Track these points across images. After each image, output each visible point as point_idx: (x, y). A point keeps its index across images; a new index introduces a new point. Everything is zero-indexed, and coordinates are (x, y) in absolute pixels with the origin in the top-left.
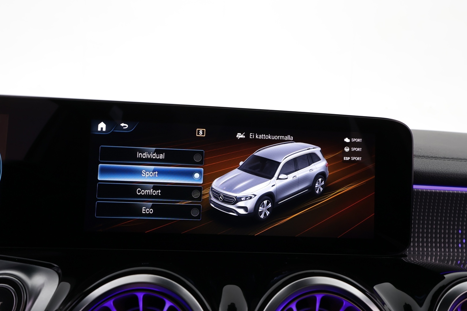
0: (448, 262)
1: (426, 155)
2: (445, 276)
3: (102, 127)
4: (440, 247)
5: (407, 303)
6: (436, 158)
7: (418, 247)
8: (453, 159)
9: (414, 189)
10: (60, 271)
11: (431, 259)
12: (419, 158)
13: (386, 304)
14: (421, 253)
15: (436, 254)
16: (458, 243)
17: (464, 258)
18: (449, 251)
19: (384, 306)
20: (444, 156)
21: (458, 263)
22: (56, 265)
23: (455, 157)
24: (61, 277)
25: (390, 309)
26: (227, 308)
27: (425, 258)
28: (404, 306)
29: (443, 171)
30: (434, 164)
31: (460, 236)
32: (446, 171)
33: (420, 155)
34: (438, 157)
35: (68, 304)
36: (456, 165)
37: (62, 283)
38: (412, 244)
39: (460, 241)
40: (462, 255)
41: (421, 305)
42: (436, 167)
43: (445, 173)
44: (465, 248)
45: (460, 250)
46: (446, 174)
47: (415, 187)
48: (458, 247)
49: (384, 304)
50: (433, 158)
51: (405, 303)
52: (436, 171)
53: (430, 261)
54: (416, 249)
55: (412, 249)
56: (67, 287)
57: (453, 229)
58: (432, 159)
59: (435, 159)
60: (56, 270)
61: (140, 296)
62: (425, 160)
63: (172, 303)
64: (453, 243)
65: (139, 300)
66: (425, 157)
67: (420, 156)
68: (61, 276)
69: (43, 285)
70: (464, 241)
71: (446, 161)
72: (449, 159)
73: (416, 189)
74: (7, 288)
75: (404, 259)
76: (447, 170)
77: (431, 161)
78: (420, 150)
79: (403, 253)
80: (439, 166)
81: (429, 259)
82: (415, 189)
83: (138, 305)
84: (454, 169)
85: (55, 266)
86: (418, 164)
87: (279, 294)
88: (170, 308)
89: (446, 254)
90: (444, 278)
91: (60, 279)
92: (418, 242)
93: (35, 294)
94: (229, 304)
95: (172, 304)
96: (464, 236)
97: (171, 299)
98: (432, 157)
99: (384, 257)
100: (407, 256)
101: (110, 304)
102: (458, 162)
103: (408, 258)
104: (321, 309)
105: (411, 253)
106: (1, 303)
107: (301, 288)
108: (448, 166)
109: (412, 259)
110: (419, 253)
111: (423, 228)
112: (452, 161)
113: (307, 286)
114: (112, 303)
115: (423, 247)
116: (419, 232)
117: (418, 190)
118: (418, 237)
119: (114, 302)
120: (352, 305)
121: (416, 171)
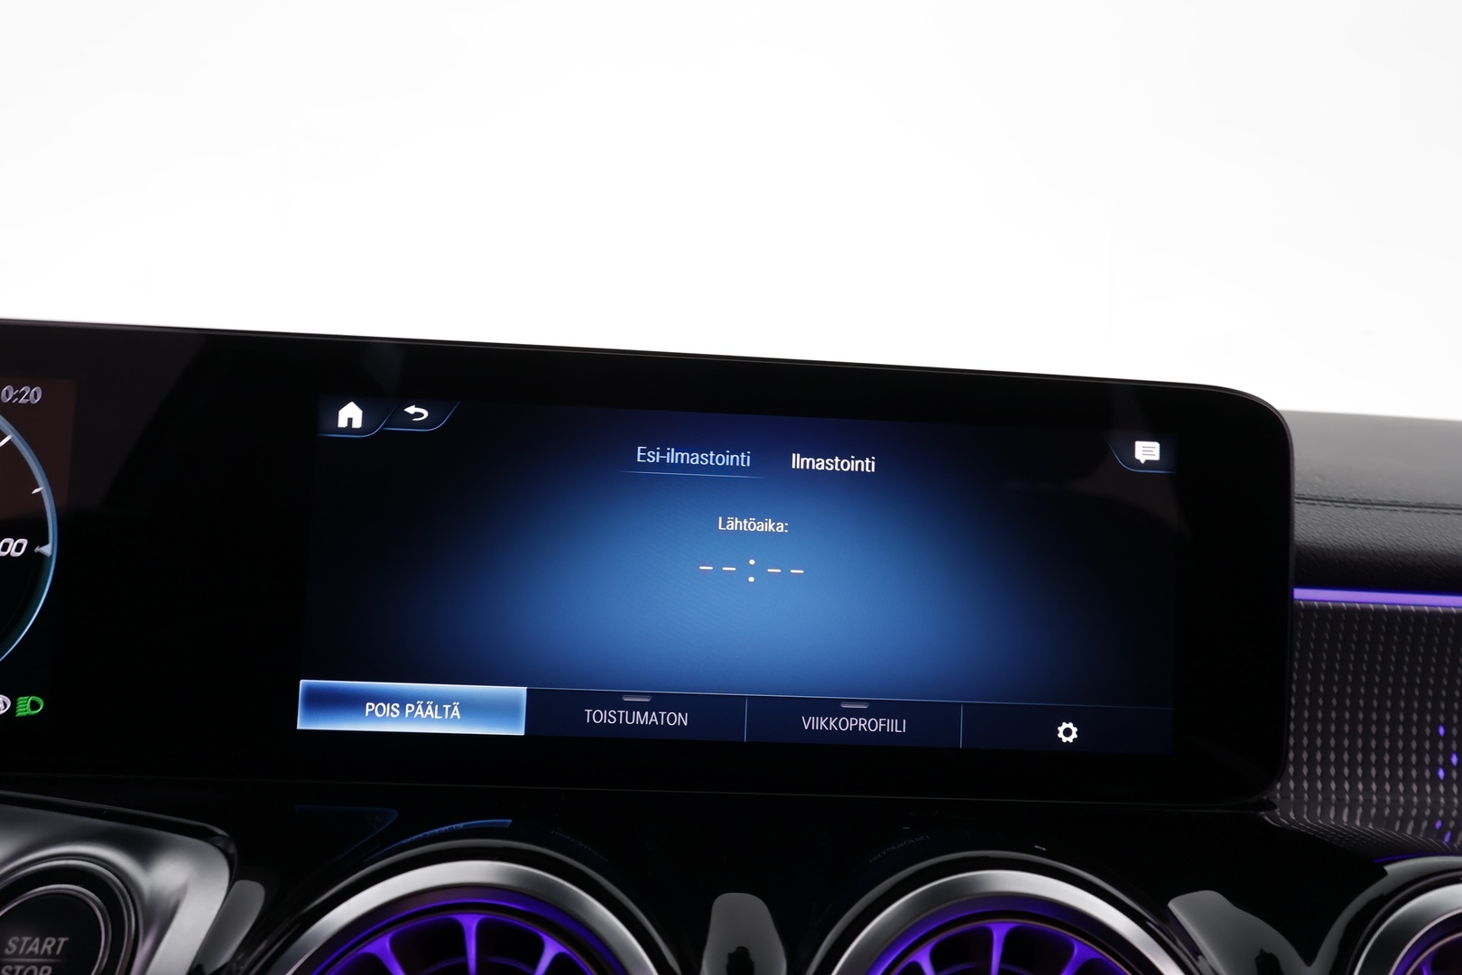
0: (1403, 827)
1: (1337, 495)
2: (1388, 868)
3: (350, 417)
4: (1380, 779)
5: (1267, 951)
6: (1367, 504)
7: (1312, 777)
8: (1420, 507)
9: (1295, 602)
10: (232, 850)
11: (1352, 816)
12: (1313, 504)
13: (1204, 953)
14: (1320, 797)
15: (1368, 801)
16: (1434, 767)
17: (1455, 813)
18: (1407, 790)
19: (1197, 960)
20: (1392, 499)
21: (1435, 827)
22: (220, 832)
23: (1429, 500)
24: (235, 868)
25: (1216, 969)
26: (725, 961)
27: (1332, 815)
28: (1257, 959)
30: (1361, 524)
31: (1441, 746)
32: (1398, 546)
33: (1317, 494)
35: (258, 945)
36: (1431, 525)
37: (238, 884)
38: (1291, 770)
39: (1441, 760)
40: (1449, 803)
41: (1309, 958)
42: (1365, 533)
43: (1393, 551)
44: (1458, 782)
45: (1442, 789)
46: (1397, 555)
47: (1300, 594)
48: (1434, 780)
49: (1196, 952)
51: (1262, 950)
52: (1366, 546)
53: (1347, 823)
54: (1306, 785)
55: (1292, 785)
56: (255, 894)
57: (1421, 724)
58: (1355, 508)
59: (1366, 509)
60: (220, 845)
61: (470, 923)
62: (1332, 510)
63: (563, 946)
64: (1420, 766)
65: (467, 938)
66: (1332, 501)
67: (1318, 500)
68: (236, 864)
69: (183, 890)
70: (1454, 760)
71: (1400, 515)
72: (1408, 506)
73: (1303, 600)
74: (82, 896)
75: (1266, 818)
76: (1399, 543)
77: (1353, 512)
78: (1319, 480)
79: (1265, 797)
80: (1374, 529)
81: (1345, 818)
82: (1302, 603)
83: (463, 951)
84: (1424, 540)
85: (217, 835)
86: (1310, 525)
87: (881, 920)
88: (558, 960)
89: (1399, 801)
90: (1385, 873)
91: (234, 873)
92: (1311, 763)
93: (161, 916)
94: (732, 950)
95: (562, 949)
96: (1454, 746)
97: (561, 934)
98: (1355, 501)
99: (1206, 811)
100: (1276, 807)
101: (382, 946)
103: (1279, 814)
104: (1007, 967)
105: (1289, 797)
106: (63, 940)
107: (949, 903)
108: (1404, 530)
109: (1292, 815)
110: (1313, 798)
111: (1326, 721)
112: (1419, 515)
113: (965, 899)
114: (388, 945)
115: (1325, 778)
116: (1312, 734)
117: (1311, 603)
118: (1311, 748)
119: (392, 942)
120: (1102, 958)
121: (1304, 546)
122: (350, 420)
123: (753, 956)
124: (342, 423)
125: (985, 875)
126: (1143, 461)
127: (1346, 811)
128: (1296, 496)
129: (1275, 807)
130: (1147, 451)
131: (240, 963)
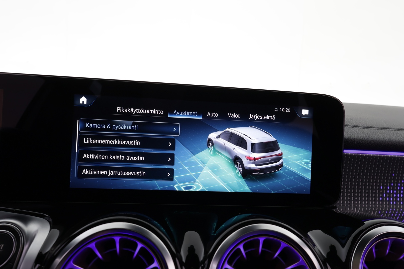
0: (371, 213)
1: (356, 125)
2: (365, 222)
4: (365, 200)
5: (333, 245)
6: (364, 127)
7: (347, 200)
8: (378, 128)
9: (344, 153)
10: (51, 220)
11: (357, 210)
12: (350, 127)
14: (349, 205)
15: (361, 206)
16: (379, 197)
17: (384, 209)
18: (372, 203)
19: (314, 247)
20: (371, 126)
21: (379, 213)
22: (47, 216)
24: (52, 225)
25: (319, 250)
26: (187, 249)
27: (352, 210)
28: (330, 247)
29: (369, 138)
30: (362, 132)
31: (381, 192)
33: (351, 124)
34: (366, 127)
35: (58, 246)
36: (381, 133)
37: (53, 230)
38: (342, 198)
39: (381, 195)
41: (343, 246)
42: (363, 135)
45: (381, 203)
46: (371, 141)
47: (345, 151)
48: (379, 201)
49: (314, 245)
50: (362, 128)
51: (331, 244)
52: (363, 138)
54: (345, 202)
55: (342, 202)
56: (57, 233)
57: (376, 186)
60: (47, 219)
61: (117, 239)
62: (355, 129)
64: (375, 197)
65: (116, 243)
67: (351, 126)
69: (37, 231)
70: (385, 195)
71: (373, 130)
72: (375, 128)
73: (346, 153)
74: (8, 233)
75: (335, 210)
76: (372, 138)
77: (360, 129)
78: (352, 121)
79: (334, 205)
80: (366, 134)
83: (115, 247)
84: (378, 137)
86: (348, 133)
87: (230, 237)
88: (142, 249)
89: (373, 206)
90: (364, 224)
91: (51, 227)
92: (347, 196)
93: (30, 239)
94: (189, 246)
95: (143, 246)
96: (384, 191)
97: (142, 242)
98: (361, 126)
101: (93, 245)
102: (382, 130)
104: (263, 249)
105: (341, 205)
106: (2, 245)
107: (248, 233)
108: (373, 134)
109: (341, 210)
110: (347, 205)
111: (351, 185)
112: (378, 130)
113: (253, 231)
114: (94, 245)
115: (351, 200)
116: (347, 189)
117: (348, 153)
118: (347, 192)
119: (95, 244)
120: (289, 246)
121: (347, 138)
122: (83, 102)
123: (195, 247)
124: (81, 102)
125: (259, 225)
126: (304, 115)
127: (356, 209)
128: (345, 125)
129: (337, 208)
130: (305, 112)
131: (52, 251)
